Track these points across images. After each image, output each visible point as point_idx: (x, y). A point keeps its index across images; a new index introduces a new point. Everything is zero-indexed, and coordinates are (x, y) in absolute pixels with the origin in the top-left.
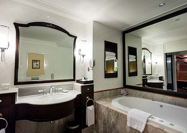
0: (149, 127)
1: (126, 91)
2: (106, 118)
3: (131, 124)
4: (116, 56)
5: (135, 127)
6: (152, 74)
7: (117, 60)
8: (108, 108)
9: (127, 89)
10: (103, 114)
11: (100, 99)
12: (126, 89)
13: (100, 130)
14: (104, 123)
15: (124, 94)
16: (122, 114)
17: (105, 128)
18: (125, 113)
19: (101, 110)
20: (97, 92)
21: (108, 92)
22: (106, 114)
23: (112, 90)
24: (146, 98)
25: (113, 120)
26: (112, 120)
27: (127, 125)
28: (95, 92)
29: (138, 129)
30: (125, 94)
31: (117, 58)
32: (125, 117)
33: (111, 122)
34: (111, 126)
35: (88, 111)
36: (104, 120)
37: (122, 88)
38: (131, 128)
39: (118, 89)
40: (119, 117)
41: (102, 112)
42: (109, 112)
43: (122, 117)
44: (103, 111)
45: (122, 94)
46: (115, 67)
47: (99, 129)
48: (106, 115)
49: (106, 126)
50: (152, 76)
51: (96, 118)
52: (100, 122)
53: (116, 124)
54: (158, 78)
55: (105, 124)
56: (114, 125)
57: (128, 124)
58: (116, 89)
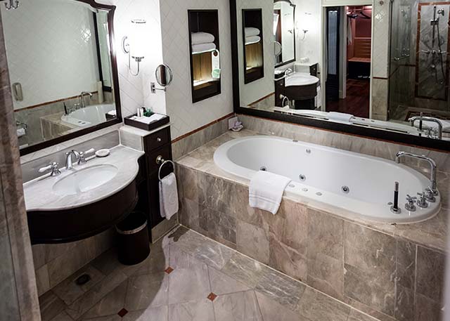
0: (286, 203)
1: (239, 121)
2: (205, 194)
3: (257, 202)
4: (216, 42)
5: (263, 207)
6: (294, 60)
7: (217, 51)
8: (207, 176)
9: (242, 117)
10: (197, 187)
11: (184, 153)
12: (239, 116)
13: (190, 221)
14: (199, 205)
15: (237, 129)
16: (238, 186)
17: (204, 213)
18: (244, 183)
19: (192, 180)
20: (177, 139)
21: (202, 131)
22: (203, 188)
23: (208, 125)
24: (281, 136)
25: (220, 198)
26: (218, 199)
27: (250, 204)
28: (174, 141)
29: (269, 209)
30: (239, 129)
31: (218, 47)
32: (245, 190)
33: (217, 201)
34: (217, 210)
35: (164, 189)
36: (200, 199)
37: (230, 115)
38: (257, 209)
39: (223, 121)
40: (232, 191)
41: (194, 183)
42: (210, 183)
43: (239, 191)
44: (196, 181)
45: (231, 130)
46: (213, 68)
47: (188, 217)
48: (204, 191)
49: (205, 210)
50: (296, 63)
51: (181, 196)
52: (190, 204)
53: (226, 204)
54: (309, 70)
55: (202, 207)
56: (223, 208)
57: (252, 203)
58: (219, 120)
